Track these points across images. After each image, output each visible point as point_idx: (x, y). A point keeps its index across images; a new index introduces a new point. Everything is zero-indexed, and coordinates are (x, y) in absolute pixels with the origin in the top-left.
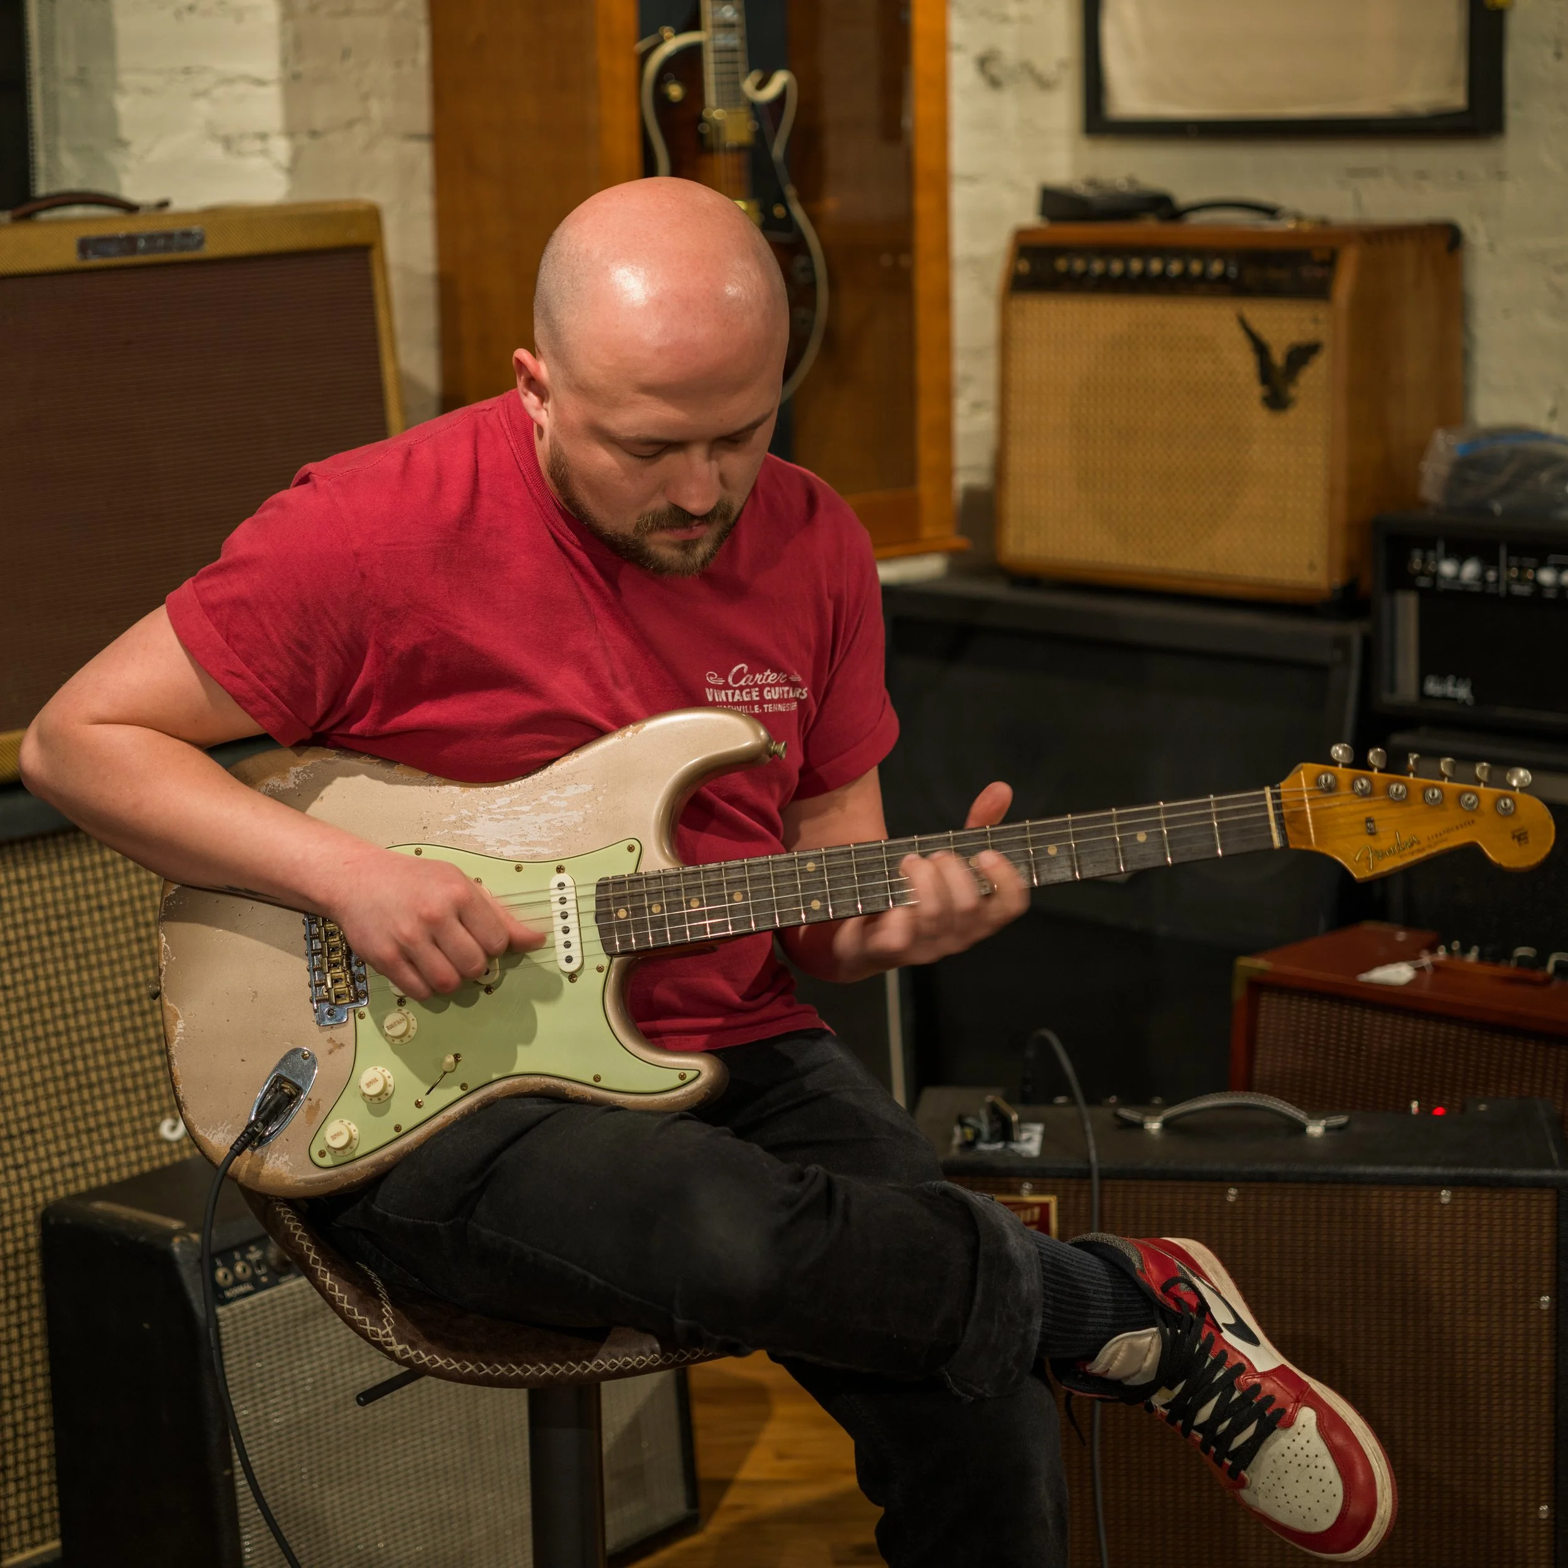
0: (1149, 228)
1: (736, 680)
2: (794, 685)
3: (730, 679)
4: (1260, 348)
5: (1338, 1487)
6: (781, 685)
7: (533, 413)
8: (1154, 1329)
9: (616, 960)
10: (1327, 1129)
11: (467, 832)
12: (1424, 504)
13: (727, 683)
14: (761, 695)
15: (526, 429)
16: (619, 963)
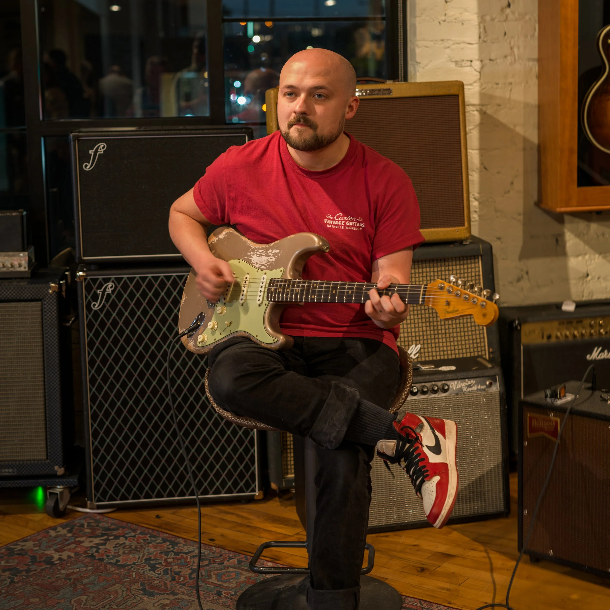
1: (337, 218)
2: (359, 222)
3: (335, 218)
6: (354, 222)
8: (396, 441)
9: (271, 303)
11: (251, 258)
13: (334, 218)
14: (345, 223)
16: (271, 304)
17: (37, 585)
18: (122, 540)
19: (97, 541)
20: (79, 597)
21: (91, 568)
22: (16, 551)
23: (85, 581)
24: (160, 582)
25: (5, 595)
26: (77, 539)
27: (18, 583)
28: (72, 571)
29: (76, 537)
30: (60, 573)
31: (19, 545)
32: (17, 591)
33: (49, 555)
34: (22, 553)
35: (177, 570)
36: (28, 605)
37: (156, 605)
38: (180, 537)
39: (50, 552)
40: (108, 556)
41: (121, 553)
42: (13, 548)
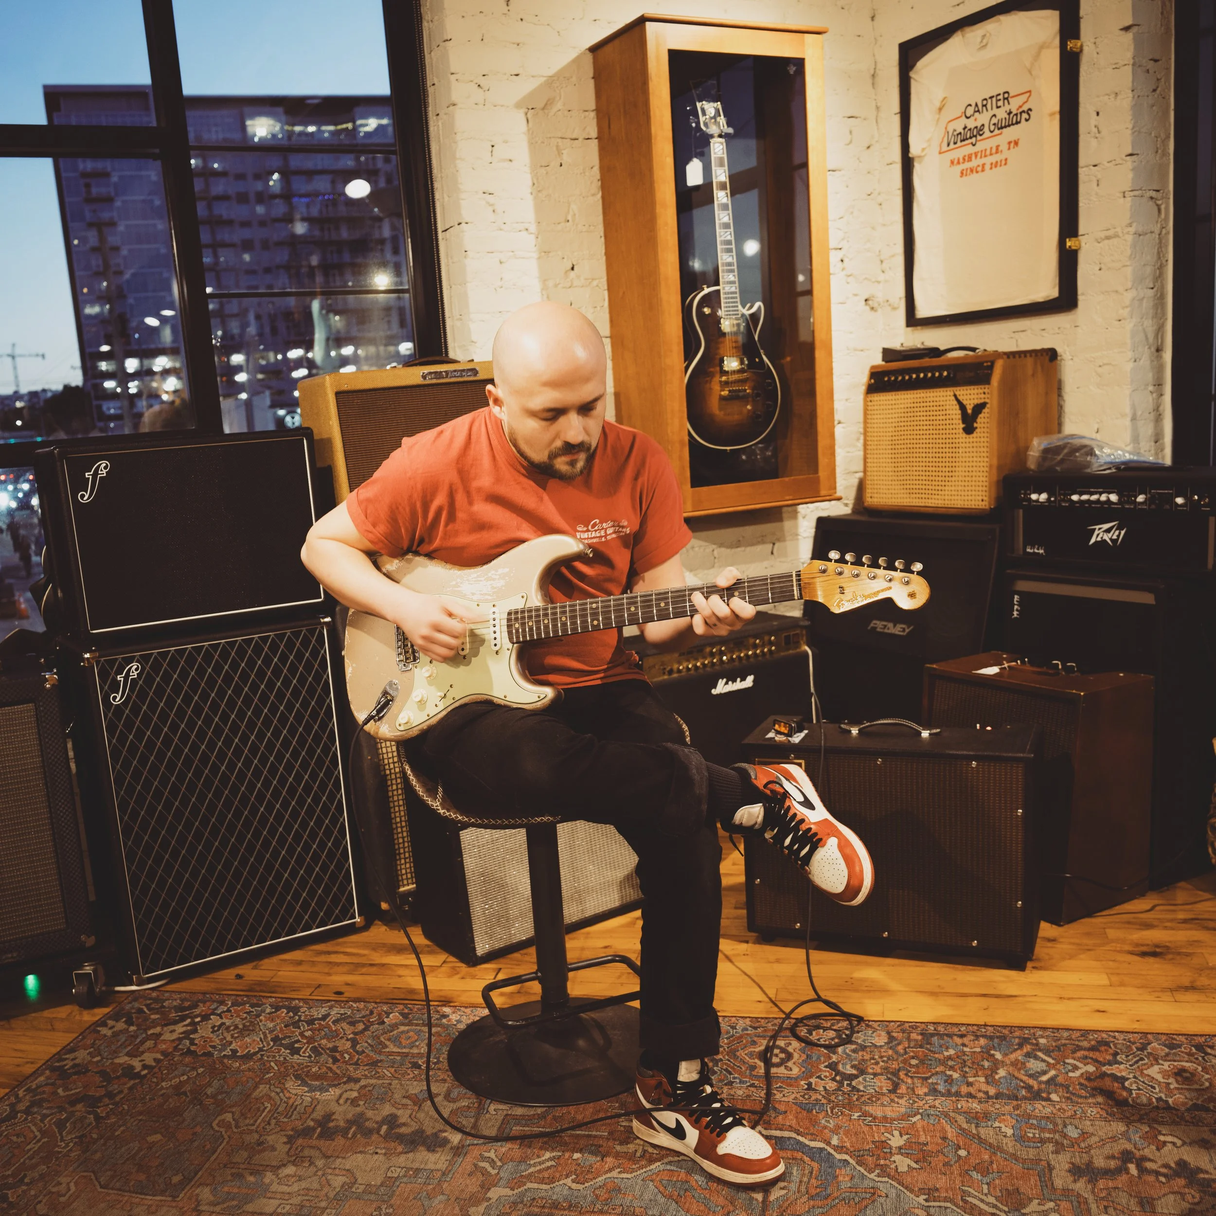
0: (927, 362)
1: (592, 528)
2: (622, 527)
3: (590, 527)
4: (962, 407)
5: (846, 873)
6: (615, 527)
7: (498, 415)
8: (760, 804)
9: (515, 645)
10: (930, 734)
12: (1029, 470)
14: (605, 532)
15: (499, 424)
16: (516, 647)
17: (141, 1113)
18: (215, 1020)
19: (180, 1028)
20: (219, 1118)
21: (202, 1069)
22: (68, 1069)
23: (209, 1091)
24: (319, 1068)
25: (102, 1141)
26: (150, 1032)
27: (108, 1116)
28: (177, 1080)
29: (145, 1030)
30: (162, 1088)
31: (66, 1059)
32: (116, 1130)
33: (124, 1063)
34: (81, 1070)
35: (330, 1045)
36: (151, 1148)
37: (341, 1101)
38: (294, 999)
39: (123, 1059)
40: (214, 1047)
41: (229, 1038)
42: (59, 1067)
